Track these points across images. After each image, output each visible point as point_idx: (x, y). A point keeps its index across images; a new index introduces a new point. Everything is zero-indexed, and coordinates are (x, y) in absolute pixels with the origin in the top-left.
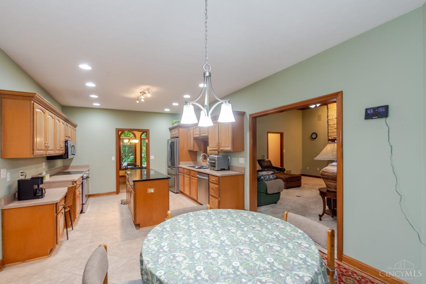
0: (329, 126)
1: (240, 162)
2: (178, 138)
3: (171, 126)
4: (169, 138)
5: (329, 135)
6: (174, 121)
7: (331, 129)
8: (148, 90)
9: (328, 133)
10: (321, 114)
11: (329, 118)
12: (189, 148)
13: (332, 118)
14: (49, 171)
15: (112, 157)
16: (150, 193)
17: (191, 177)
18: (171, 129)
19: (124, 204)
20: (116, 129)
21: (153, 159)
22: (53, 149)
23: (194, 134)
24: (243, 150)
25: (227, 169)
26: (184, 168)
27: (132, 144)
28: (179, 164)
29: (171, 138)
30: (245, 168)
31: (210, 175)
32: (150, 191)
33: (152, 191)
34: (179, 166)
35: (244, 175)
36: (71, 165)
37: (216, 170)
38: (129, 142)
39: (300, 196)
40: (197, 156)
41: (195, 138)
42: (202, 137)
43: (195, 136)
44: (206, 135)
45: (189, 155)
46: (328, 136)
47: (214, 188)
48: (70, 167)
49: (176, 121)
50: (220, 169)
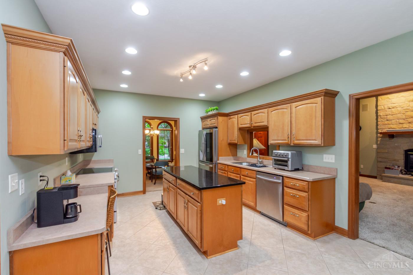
0: (379, 117)
1: (324, 160)
2: (217, 128)
3: (204, 114)
4: (201, 129)
5: (379, 127)
6: (210, 109)
7: (382, 121)
8: (205, 61)
9: (377, 125)
10: (367, 104)
11: (379, 108)
12: (230, 140)
13: (383, 108)
14: (72, 168)
15: (139, 150)
16: (221, 204)
17: (242, 176)
18: (203, 119)
19: (160, 209)
20: (144, 117)
21: (184, 152)
22: (84, 140)
23: (239, 124)
24: (333, 144)
25: (301, 169)
26: (228, 165)
27: (152, 136)
28: (218, 160)
29: (203, 129)
30: (337, 169)
31: (284, 178)
32: (220, 202)
33: (224, 202)
34: (218, 162)
35: (335, 179)
36: (93, 159)
37: (290, 170)
38: (149, 133)
39: (375, 202)
40: (238, 150)
41: (240, 128)
42: (254, 127)
43: (240, 126)
44: (264, 125)
45: (229, 149)
46: (377, 129)
47: (298, 196)
48: (92, 162)
49: (214, 108)
50: (293, 170)
